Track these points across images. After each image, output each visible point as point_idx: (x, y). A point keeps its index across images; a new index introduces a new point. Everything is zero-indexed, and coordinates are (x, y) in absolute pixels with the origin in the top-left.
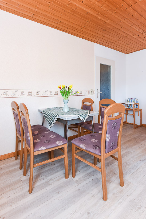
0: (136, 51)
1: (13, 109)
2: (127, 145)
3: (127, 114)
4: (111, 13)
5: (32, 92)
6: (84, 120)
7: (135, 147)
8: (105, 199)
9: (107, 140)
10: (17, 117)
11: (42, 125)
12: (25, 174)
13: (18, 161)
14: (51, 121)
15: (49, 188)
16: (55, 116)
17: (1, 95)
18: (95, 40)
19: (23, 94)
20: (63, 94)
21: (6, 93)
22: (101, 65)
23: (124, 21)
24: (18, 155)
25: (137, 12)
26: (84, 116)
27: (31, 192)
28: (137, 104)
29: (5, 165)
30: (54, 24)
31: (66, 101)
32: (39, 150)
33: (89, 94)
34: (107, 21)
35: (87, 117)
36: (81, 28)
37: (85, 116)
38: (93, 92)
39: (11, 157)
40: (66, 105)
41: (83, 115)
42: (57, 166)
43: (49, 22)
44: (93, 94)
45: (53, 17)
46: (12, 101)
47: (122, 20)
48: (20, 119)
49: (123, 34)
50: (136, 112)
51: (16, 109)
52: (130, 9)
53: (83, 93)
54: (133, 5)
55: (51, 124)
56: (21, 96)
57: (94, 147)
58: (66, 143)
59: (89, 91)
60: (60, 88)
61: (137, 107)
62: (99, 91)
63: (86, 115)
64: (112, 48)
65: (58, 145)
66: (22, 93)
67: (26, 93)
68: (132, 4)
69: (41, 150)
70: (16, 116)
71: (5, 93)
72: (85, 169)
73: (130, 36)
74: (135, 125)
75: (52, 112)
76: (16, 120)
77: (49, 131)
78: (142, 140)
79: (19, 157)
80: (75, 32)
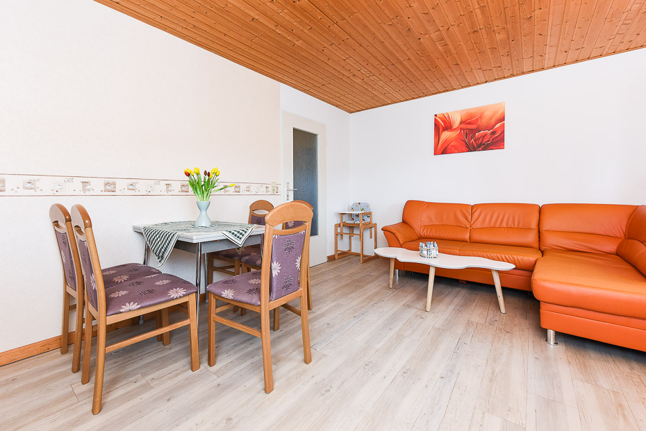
0: (365, 109)
1: (56, 223)
2: (338, 293)
3: (351, 235)
4: (301, 28)
5: (114, 184)
6: (240, 242)
7: (353, 294)
8: (268, 389)
9: (275, 273)
10: (65, 243)
11: (144, 264)
12: (85, 381)
13: (69, 356)
14: (163, 250)
15: (146, 396)
16: (170, 237)
17: (18, 188)
18: (280, 76)
19: (88, 187)
20: (196, 188)
21: (33, 182)
22: (295, 130)
23: (329, 47)
24: (69, 344)
25: (349, 35)
26: (238, 235)
27: (97, 410)
28: (369, 215)
29: (26, 371)
30: (179, 29)
31: (204, 203)
32: (121, 310)
33: (267, 192)
34: (297, 43)
35: (246, 235)
36: (243, 47)
37: (241, 234)
38: (277, 188)
39: (48, 350)
40: (203, 213)
41: (236, 233)
42: (177, 352)
43: (163, 22)
44: (276, 192)
45: (174, 12)
46: (53, 204)
47: (326, 45)
48: (74, 247)
49: (333, 72)
50: (364, 229)
51: (62, 224)
52: (335, 28)
53: (253, 189)
54: (340, 23)
55: (162, 258)
56: (82, 193)
57: (250, 292)
58: (193, 293)
59: (267, 186)
60: (188, 174)
61: (368, 220)
62: (291, 187)
63: (243, 233)
64: (318, 98)
65: (172, 297)
66: (84, 186)
67: (97, 186)
68: (338, 20)
69: (126, 312)
70: (63, 242)
71: (30, 185)
72: (242, 346)
73: (348, 77)
74: (364, 256)
75: (166, 229)
76: (62, 253)
77: (160, 272)
78: (370, 282)
79: (72, 347)
80: (232, 54)
